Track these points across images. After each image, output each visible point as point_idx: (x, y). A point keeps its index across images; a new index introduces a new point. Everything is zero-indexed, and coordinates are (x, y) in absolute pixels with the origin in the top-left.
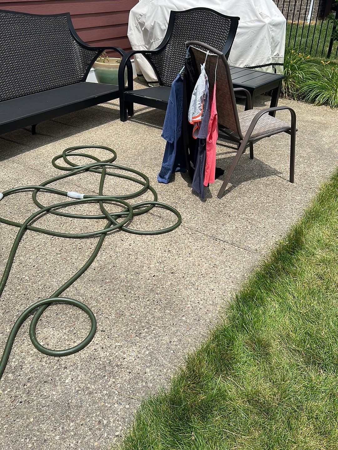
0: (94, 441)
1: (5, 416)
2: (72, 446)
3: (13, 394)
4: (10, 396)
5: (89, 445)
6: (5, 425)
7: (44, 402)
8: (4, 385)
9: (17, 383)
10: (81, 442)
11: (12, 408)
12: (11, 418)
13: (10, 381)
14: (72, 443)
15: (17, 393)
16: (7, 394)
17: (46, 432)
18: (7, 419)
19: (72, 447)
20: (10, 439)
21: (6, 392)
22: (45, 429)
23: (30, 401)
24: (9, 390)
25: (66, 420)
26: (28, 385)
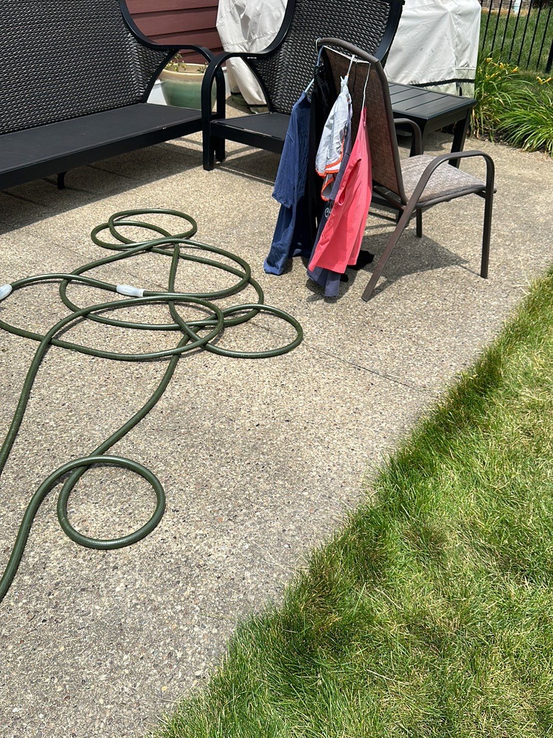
0: (162, 683)
1: (19, 642)
2: (126, 691)
3: (31, 607)
4: (27, 611)
5: (153, 691)
6: (20, 655)
7: (81, 621)
8: (16, 594)
9: (38, 590)
10: (140, 686)
11: (30, 629)
12: (29, 645)
13: (26, 587)
14: (126, 686)
15: (38, 606)
16: (22, 607)
17: (84, 669)
18: (22, 646)
19: (126, 693)
20: (27, 677)
21: (20, 604)
22: (82, 663)
23: (58, 620)
24: (25, 601)
25: (117, 650)
26: (55, 595)
